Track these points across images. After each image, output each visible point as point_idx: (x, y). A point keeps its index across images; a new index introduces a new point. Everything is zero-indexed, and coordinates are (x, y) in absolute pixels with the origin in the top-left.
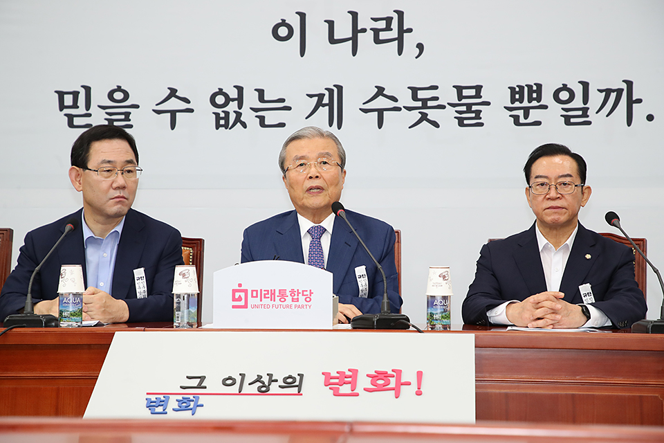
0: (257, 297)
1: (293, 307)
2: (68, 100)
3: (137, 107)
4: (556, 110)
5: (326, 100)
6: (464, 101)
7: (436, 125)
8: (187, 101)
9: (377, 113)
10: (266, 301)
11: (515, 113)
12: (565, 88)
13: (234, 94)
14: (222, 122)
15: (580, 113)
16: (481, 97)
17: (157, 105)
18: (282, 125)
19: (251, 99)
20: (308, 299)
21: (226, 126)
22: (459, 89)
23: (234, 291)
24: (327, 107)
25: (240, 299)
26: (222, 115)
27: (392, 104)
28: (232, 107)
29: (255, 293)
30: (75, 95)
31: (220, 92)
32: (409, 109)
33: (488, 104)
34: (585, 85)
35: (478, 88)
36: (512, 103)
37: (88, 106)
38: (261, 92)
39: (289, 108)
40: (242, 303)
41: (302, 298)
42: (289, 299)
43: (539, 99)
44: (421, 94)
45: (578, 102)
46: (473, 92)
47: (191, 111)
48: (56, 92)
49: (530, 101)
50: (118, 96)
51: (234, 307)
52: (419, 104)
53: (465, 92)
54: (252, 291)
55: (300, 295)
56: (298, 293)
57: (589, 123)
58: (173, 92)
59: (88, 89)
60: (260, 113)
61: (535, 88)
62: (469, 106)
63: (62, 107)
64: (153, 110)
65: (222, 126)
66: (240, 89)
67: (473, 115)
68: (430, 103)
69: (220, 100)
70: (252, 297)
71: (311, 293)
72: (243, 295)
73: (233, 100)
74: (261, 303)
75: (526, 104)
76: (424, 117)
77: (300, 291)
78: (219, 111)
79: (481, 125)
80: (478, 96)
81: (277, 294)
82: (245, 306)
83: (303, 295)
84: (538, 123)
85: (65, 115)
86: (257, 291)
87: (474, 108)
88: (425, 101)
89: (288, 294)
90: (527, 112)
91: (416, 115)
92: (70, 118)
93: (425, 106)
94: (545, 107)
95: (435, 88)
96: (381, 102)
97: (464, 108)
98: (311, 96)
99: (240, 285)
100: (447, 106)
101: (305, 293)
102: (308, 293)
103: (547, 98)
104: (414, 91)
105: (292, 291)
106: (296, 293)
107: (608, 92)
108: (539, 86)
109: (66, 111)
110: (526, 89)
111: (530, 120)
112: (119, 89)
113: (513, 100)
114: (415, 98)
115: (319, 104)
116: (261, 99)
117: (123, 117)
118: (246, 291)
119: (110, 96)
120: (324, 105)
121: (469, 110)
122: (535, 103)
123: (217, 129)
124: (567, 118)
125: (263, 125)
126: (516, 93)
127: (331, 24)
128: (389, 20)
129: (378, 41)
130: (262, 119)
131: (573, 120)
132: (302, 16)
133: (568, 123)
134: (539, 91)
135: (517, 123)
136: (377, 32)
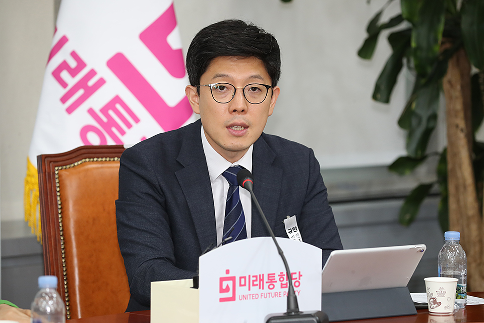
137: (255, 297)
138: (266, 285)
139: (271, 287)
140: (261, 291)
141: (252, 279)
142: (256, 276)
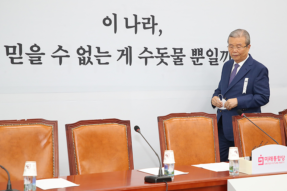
0: (266, 160)
1: (278, 163)
2: (11, 50)
3: (44, 54)
4: (207, 59)
5: (125, 53)
6: (177, 54)
7: (166, 64)
8: (67, 52)
9: (145, 59)
10: (270, 161)
11: (194, 60)
12: (210, 50)
13: (87, 49)
14: (82, 62)
15: (215, 60)
16: (182, 53)
17: (53, 53)
18: (107, 63)
19: (94, 52)
20: (283, 160)
21: (84, 64)
22: (175, 49)
23: (259, 158)
24: (126, 56)
25: (261, 161)
26: (82, 58)
27: (150, 55)
28: (87, 55)
29: (266, 158)
30: (14, 48)
31: (81, 48)
32: (157, 57)
33: (184, 56)
34: (216, 49)
35: (181, 49)
36: (193, 56)
37: (21, 54)
38: (98, 49)
39: (110, 56)
40: (262, 163)
41: (281, 159)
42: (277, 160)
43: (202, 55)
44: (161, 51)
45: (214, 56)
46: (179, 51)
47: (68, 56)
48: (4, 46)
49: (199, 56)
50: (35, 49)
51: (259, 165)
52: (160, 55)
53: (177, 51)
54: (265, 157)
55: (281, 158)
56: (280, 157)
57: (218, 64)
58: (60, 48)
59: (20, 45)
60: (98, 58)
61: (200, 50)
62: (178, 56)
63: (8, 54)
64: (51, 56)
65: (82, 64)
66: (90, 47)
67: (179, 60)
68: (164, 55)
69: (81, 51)
70: (265, 160)
71: (284, 157)
72: (262, 159)
73: (87, 52)
74: (268, 162)
75: (197, 56)
76: (162, 61)
77: (281, 156)
78: (81, 56)
79: (182, 64)
80: (181, 52)
81: (273, 158)
82: (263, 164)
83: (282, 158)
84: (201, 64)
85: (9, 57)
86: (266, 157)
87: (180, 57)
88: (162, 54)
89: (277, 158)
90: (198, 59)
91: (159, 60)
92: (12, 59)
93: (162, 56)
94: (204, 58)
95: (166, 49)
96: (146, 54)
97: (176, 57)
98: (119, 51)
99: (261, 156)
100: (170, 56)
101: (282, 157)
103: (204, 54)
104: (159, 49)
105: (278, 157)
106: (279, 157)
107: (224, 52)
108: (202, 49)
109: (10, 56)
110: (197, 50)
111: (199, 63)
112: (35, 45)
113: (193, 55)
114: (159, 53)
115: (122, 54)
116: (99, 52)
117: (37, 59)
118: (263, 158)
119: (31, 48)
120: (124, 55)
121: (178, 59)
122: (200, 56)
123: (80, 65)
124: (211, 62)
125: (99, 63)
126: (194, 52)
127: (126, 19)
128: (149, 19)
129: (145, 28)
130: (99, 60)
131: (213, 63)
132: (115, 15)
133: (211, 64)
134: (202, 51)
135: (195, 64)
136: (144, 24)
137: (270, 163)
138: (273, 160)
139: (275, 160)
140: (272, 162)
141: (269, 158)
142: (270, 157)
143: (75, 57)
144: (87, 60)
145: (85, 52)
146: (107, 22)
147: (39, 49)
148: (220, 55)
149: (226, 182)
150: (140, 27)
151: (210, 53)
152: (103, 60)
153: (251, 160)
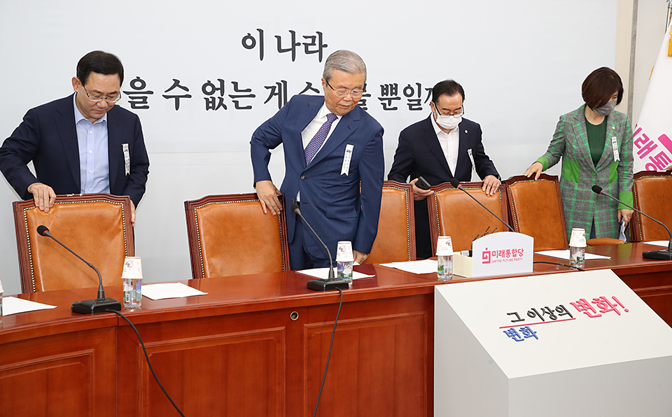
0: (495, 255)
1: (514, 260)
3: (152, 93)
4: (405, 99)
5: (277, 91)
8: (186, 89)
10: (500, 258)
11: (384, 102)
12: (409, 87)
13: (218, 85)
14: (211, 105)
15: (416, 103)
17: (165, 92)
18: (250, 107)
19: (229, 90)
20: (521, 255)
21: (213, 108)
23: (484, 253)
24: (278, 96)
25: (486, 257)
26: (211, 100)
28: (217, 94)
31: (209, 83)
33: (369, 95)
34: (419, 85)
36: (383, 96)
38: (236, 84)
39: (254, 96)
40: (487, 260)
41: (518, 254)
42: (511, 255)
43: (396, 93)
45: (415, 97)
47: (190, 96)
49: (391, 95)
50: (138, 84)
51: (483, 263)
54: (493, 252)
56: (516, 251)
57: (421, 109)
58: (177, 83)
60: (235, 99)
61: (394, 86)
64: (163, 96)
65: (211, 107)
66: (222, 82)
69: (209, 89)
70: (493, 255)
72: (488, 254)
73: (218, 89)
74: (497, 259)
75: (389, 96)
78: (208, 97)
81: (505, 252)
82: (489, 262)
83: (519, 252)
84: (396, 109)
86: (495, 252)
89: (511, 252)
90: (390, 100)
94: (399, 99)
98: (267, 88)
99: (487, 249)
102: (521, 251)
103: (400, 93)
108: (396, 85)
110: (389, 86)
111: (391, 107)
112: (138, 79)
113: (383, 94)
115: (273, 94)
116: (236, 89)
117: (141, 100)
118: (489, 252)
119: (132, 84)
120: (276, 94)
122: (394, 96)
123: (207, 110)
124: (410, 106)
125: (237, 107)
126: (384, 89)
127: (279, 38)
128: (313, 38)
129: (307, 52)
130: (237, 103)
131: (413, 107)
132: (261, 31)
133: (411, 109)
134: (396, 89)
135: (385, 108)
136: (306, 45)
137: (500, 261)
138: (506, 256)
139: (508, 256)
140: (503, 259)
141: (499, 252)
143: (199, 98)
144: (217, 101)
145: (214, 89)
146: (249, 42)
147: (144, 85)
148: (425, 94)
149: (433, 288)
150: (300, 50)
151: (409, 92)
152: (243, 102)
153: (471, 255)
